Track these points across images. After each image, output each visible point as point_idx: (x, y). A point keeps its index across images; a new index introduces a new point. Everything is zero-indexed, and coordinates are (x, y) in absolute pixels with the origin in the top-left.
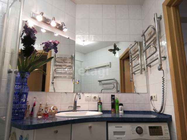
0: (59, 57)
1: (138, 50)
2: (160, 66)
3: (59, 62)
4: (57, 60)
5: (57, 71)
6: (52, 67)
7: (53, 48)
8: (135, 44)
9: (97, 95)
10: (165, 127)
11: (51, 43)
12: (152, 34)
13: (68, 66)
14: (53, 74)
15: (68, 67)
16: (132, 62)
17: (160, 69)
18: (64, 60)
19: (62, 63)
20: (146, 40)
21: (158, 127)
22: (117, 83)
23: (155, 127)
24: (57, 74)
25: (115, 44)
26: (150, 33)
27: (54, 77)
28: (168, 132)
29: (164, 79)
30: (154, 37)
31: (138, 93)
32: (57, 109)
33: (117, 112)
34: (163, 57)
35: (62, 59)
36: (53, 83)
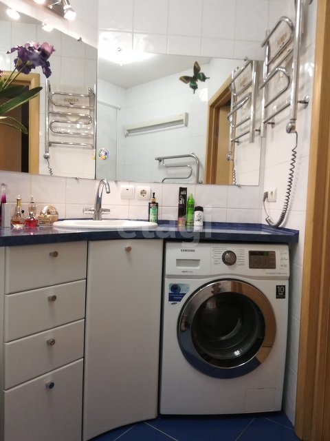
0: (58, 91)
1: (250, 84)
2: (291, 123)
3: (61, 106)
4: (54, 98)
5: (55, 127)
6: (42, 116)
7: (40, 64)
8: (246, 66)
9: (147, 188)
10: (281, 254)
11: (33, 50)
12: (286, 40)
13: (82, 117)
14: (47, 134)
15: (82, 120)
16: (234, 114)
17: (291, 129)
18: (72, 101)
19: (68, 107)
20: (272, 56)
21: (267, 252)
22: (199, 165)
23: (261, 253)
24: (54, 135)
25: (196, 63)
26: (282, 39)
27: (50, 144)
28: (287, 262)
29: (296, 153)
30: (288, 49)
31: (239, 186)
32: (57, 213)
33: (188, 224)
34: (300, 102)
35: (67, 97)
36: (47, 158)
